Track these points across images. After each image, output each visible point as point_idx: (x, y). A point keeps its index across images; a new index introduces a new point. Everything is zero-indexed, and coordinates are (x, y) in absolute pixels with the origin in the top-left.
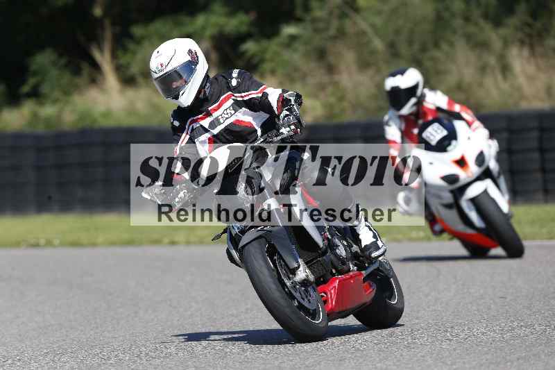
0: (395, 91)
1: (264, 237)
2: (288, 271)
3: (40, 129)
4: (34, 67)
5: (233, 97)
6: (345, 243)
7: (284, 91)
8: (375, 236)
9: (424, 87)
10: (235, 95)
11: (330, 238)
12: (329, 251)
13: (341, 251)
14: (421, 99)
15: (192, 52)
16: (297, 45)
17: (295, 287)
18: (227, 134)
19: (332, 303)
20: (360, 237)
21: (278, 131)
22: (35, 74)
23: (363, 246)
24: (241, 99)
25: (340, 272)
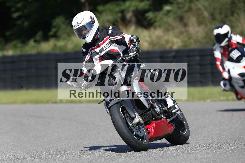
0: (218, 35)
1: (120, 103)
2: (130, 118)
3: (57, 51)
4: (54, 24)
5: (110, 39)
6: (160, 106)
7: (132, 36)
8: (174, 103)
9: (231, 34)
10: (111, 37)
11: (152, 103)
12: (152, 109)
13: (158, 110)
14: (230, 39)
15: (92, 18)
16: (171, 14)
17: (134, 126)
18: (107, 55)
19: (152, 133)
20: (167, 103)
21: (128, 54)
22: (55, 27)
23: (168, 107)
24: (113, 39)
25: (157, 119)
